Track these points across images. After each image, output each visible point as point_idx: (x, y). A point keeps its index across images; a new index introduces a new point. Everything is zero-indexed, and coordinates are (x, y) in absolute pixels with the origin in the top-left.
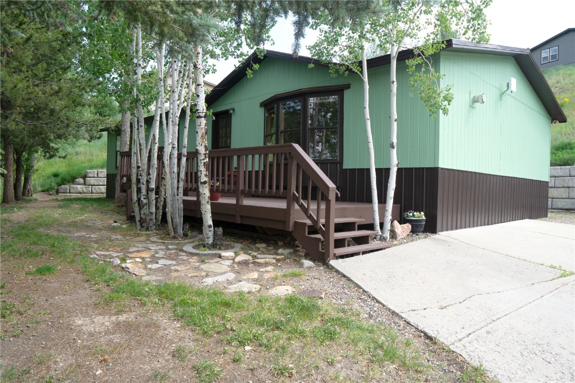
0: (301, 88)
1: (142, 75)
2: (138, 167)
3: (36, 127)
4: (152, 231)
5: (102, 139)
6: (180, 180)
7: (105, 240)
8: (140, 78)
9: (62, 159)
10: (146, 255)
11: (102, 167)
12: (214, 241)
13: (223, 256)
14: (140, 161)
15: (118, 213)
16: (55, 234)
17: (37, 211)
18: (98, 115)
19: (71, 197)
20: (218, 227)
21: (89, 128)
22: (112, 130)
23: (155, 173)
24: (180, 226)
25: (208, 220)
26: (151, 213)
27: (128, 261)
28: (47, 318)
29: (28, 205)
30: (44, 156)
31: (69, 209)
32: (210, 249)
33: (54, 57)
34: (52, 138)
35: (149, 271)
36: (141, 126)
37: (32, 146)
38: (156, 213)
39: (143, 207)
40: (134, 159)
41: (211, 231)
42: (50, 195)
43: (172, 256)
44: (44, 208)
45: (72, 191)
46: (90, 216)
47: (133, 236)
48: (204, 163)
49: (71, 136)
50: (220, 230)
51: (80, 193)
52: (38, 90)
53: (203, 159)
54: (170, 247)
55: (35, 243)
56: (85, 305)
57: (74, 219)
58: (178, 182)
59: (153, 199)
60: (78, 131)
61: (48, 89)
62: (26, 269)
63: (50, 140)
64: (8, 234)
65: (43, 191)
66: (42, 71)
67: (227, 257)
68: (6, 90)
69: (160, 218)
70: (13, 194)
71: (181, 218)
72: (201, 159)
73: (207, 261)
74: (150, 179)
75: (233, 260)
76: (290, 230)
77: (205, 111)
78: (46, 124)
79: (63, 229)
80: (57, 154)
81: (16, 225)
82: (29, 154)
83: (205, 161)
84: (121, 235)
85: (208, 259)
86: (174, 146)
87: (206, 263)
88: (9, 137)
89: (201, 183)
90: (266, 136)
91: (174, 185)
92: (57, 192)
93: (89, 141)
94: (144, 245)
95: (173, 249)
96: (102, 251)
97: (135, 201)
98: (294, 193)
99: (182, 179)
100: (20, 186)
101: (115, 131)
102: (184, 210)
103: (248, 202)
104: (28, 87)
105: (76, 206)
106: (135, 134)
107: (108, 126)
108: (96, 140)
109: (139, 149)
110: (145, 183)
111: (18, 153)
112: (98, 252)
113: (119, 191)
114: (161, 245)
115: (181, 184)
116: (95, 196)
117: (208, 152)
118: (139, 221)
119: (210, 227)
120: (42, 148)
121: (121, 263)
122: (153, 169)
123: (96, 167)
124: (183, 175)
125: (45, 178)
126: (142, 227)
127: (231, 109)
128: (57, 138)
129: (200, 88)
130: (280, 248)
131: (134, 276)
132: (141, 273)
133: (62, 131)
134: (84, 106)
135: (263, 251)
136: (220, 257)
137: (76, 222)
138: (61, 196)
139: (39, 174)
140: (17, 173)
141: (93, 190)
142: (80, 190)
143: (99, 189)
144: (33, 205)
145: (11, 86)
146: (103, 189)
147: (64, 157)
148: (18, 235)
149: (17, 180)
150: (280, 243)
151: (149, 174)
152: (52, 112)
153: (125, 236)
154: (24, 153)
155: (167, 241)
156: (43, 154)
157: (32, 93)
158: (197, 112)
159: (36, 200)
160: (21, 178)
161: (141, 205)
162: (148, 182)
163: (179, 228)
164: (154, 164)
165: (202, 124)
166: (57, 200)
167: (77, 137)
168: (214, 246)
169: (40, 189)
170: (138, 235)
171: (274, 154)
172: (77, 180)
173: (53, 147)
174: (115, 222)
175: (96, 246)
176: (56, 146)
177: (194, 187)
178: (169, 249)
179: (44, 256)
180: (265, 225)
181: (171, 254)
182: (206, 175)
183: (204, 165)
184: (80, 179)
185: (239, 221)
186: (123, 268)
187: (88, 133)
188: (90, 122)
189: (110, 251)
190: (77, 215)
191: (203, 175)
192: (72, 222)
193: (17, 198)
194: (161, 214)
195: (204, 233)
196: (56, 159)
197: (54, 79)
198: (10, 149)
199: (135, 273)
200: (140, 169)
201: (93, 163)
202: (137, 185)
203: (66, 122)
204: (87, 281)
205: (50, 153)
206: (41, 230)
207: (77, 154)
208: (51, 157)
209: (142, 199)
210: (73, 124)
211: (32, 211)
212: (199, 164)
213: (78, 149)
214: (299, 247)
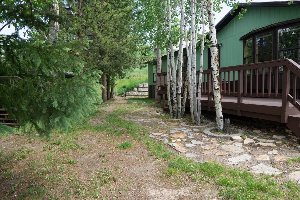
0: (273, 24)
1: (171, 26)
2: (171, 81)
3: (116, 63)
4: (180, 118)
5: (146, 67)
6: (199, 88)
7: (154, 124)
8: (171, 28)
9: (127, 79)
10: (182, 136)
11: (146, 82)
12: (224, 127)
13: (235, 140)
14: (171, 78)
15: (157, 107)
16: (128, 120)
17: (117, 105)
18: (143, 55)
19: (132, 98)
20: (227, 118)
21: (140, 62)
22: (152, 62)
23: (181, 84)
24: (199, 117)
25: (220, 113)
26: (179, 108)
27: (173, 141)
28: (131, 186)
29: (113, 102)
30: (119, 78)
31: (132, 105)
32: (222, 134)
33: (122, 28)
34: (123, 68)
35: (188, 149)
36: (172, 57)
37: (113, 74)
38: (182, 108)
39: (175, 104)
40: (168, 76)
41: (222, 121)
42: (122, 97)
43: (199, 137)
44: (121, 104)
45: (132, 94)
46: (143, 109)
47: (170, 122)
48: (217, 76)
49: (131, 67)
50: (228, 121)
51: (136, 96)
52: (116, 43)
53: (216, 74)
54: (195, 130)
55: (118, 126)
56: (153, 176)
57: (136, 111)
58: (197, 89)
59: (180, 100)
60: (135, 64)
61: (121, 42)
62: (116, 144)
63: (122, 70)
64: (105, 119)
65: (119, 95)
66: (118, 33)
67: (237, 140)
68: (102, 45)
69: (184, 111)
70: (107, 97)
71: (200, 112)
72: (215, 74)
73: (223, 143)
74: (178, 88)
75: (243, 142)
76: (285, 123)
77: (216, 42)
78: (120, 61)
79: (131, 117)
80: (125, 76)
81: (109, 114)
82: (113, 77)
83: (218, 75)
84: (162, 121)
85: (225, 141)
86: (195, 67)
87: (223, 144)
88: (104, 69)
89: (215, 90)
90: (245, 58)
91: (195, 91)
92: (125, 95)
93: (140, 69)
94: (179, 129)
95: (197, 132)
96: (155, 132)
97: (170, 101)
98: (288, 95)
99: (200, 87)
100: (109, 93)
101: (153, 62)
102: (202, 106)
103: (245, 101)
104: (112, 42)
105: (135, 103)
106: (168, 61)
107: (150, 60)
108: (144, 68)
109: (170, 71)
110: (175, 90)
111: (108, 77)
112: (153, 133)
113: (157, 95)
114: (189, 129)
115: (200, 90)
116: (143, 97)
117: (219, 69)
118: (172, 113)
119: (221, 118)
120: (118, 74)
121: (169, 142)
122: (180, 82)
123: (143, 82)
124: (200, 85)
125: (120, 88)
126: (174, 116)
127: (220, 44)
128: (125, 68)
129: (213, 27)
130: (274, 135)
131: (179, 153)
132: (183, 150)
133: (127, 65)
134: (137, 51)
135: (260, 136)
136: (231, 139)
137: (137, 112)
138: (127, 97)
139: (117, 87)
140: (108, 87)
141: (142, 94)
142: (136, 94)
143: (145, 93)
144: (115, 102)
145: (105, 42)
146: (147, 93)
147: (128, 78)
148: (110, 120)
149: (108, 90)
150: (273, 131)
151: (177, 85)
152: (123, 55)
153: (165, 121)
154: (110, 77)
155: (191, 126)
156: (119, 77)
157: (114, 45)
158: (211, 43)
159: (116, 99)
160: (109, 89)
161: (173, 103)
162: (177, 89)
163: (198, 118)
164: (180, 79)
165: (215, 51)
166: (125, 99)
167: (134, 67)
168: (224, 131)
169: (118, 94)
170: (173, 122)
171: (251, 70)
172: (134, 89)
173: (123, 73)
174: (158, 112)
175: (151, 128)
176: (124, 73)
177: (206, 92)
178: (194, 132)
179: (124, 135)
180: (260, 117)
181: (197, 136)
182: (218, 84)
183: (217, 78)
184: (136, 88)
185: (239, 114)
186: (171, 146)
187: (140, 65)
188: (140, 59)
189: (160, 133)
190: (137, 108)
191: (216, 84)
192: (135, 112)
193: (108, 99)
194: (185, 108)
195: (217, 122)
196: (125, 79)
197: (123, 37)
198: (105, 75)
199: (180, 151)
200: (172, 82)
201: (141, 80)
202: (170, 92)
203: (129, 59)
204: (151, 156)
205: (122, 76)
206: (120, 117)
207: (134, 76)
208: (122, 78)
209: (174, 100)
210: (132, 61)
211: (115, 106)
212: (214, 77)
213: (134, 74)
214: (290, 134)
